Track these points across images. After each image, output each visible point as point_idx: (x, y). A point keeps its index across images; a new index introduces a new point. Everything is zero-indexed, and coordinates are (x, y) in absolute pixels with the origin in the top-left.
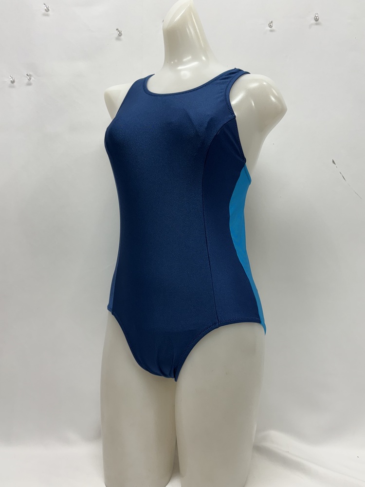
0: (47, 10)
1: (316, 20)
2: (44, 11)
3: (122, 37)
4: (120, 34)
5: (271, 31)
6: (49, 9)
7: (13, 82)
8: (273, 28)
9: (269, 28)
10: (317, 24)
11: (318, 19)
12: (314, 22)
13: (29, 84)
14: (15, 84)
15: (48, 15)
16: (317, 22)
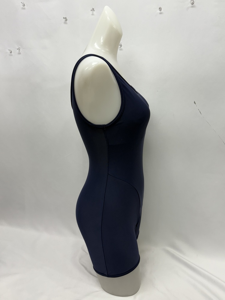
0: (24, 5)
2: (22, 6)
4: (66, 20)
5: (161, 13)
6: (25, 4)
7: (11, 52)
8: (162, 11)
9: (159, 12)
10: (192, 7)
11: (193, 3)
13: (19, 53)
14: (12, 53)
15: (24, 9)
16: (193, 5)
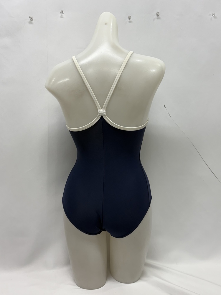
1: (158, 15)
3: (33, 22)
4: (32, 19)
5: (130, 22)
8: (131, 20)
9: (128, 20)
10: (158, 18)
11: (159, 15)
12: (156, 16)
16: (158, 17)
